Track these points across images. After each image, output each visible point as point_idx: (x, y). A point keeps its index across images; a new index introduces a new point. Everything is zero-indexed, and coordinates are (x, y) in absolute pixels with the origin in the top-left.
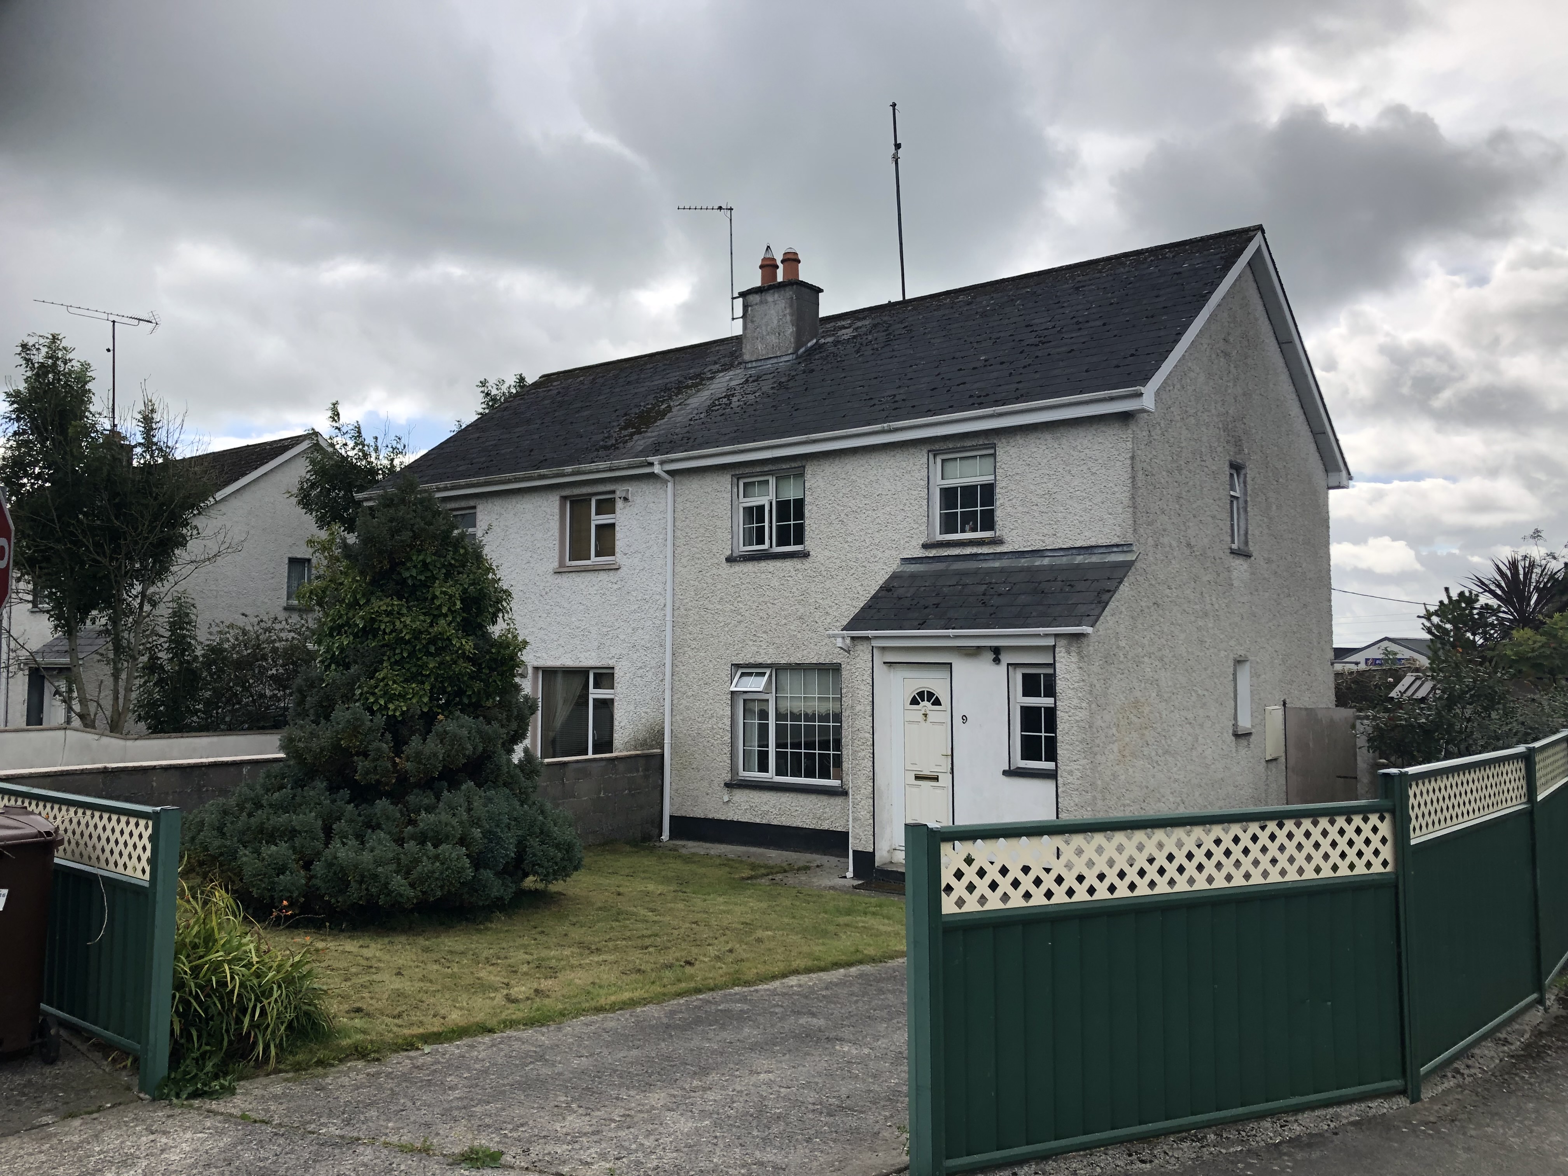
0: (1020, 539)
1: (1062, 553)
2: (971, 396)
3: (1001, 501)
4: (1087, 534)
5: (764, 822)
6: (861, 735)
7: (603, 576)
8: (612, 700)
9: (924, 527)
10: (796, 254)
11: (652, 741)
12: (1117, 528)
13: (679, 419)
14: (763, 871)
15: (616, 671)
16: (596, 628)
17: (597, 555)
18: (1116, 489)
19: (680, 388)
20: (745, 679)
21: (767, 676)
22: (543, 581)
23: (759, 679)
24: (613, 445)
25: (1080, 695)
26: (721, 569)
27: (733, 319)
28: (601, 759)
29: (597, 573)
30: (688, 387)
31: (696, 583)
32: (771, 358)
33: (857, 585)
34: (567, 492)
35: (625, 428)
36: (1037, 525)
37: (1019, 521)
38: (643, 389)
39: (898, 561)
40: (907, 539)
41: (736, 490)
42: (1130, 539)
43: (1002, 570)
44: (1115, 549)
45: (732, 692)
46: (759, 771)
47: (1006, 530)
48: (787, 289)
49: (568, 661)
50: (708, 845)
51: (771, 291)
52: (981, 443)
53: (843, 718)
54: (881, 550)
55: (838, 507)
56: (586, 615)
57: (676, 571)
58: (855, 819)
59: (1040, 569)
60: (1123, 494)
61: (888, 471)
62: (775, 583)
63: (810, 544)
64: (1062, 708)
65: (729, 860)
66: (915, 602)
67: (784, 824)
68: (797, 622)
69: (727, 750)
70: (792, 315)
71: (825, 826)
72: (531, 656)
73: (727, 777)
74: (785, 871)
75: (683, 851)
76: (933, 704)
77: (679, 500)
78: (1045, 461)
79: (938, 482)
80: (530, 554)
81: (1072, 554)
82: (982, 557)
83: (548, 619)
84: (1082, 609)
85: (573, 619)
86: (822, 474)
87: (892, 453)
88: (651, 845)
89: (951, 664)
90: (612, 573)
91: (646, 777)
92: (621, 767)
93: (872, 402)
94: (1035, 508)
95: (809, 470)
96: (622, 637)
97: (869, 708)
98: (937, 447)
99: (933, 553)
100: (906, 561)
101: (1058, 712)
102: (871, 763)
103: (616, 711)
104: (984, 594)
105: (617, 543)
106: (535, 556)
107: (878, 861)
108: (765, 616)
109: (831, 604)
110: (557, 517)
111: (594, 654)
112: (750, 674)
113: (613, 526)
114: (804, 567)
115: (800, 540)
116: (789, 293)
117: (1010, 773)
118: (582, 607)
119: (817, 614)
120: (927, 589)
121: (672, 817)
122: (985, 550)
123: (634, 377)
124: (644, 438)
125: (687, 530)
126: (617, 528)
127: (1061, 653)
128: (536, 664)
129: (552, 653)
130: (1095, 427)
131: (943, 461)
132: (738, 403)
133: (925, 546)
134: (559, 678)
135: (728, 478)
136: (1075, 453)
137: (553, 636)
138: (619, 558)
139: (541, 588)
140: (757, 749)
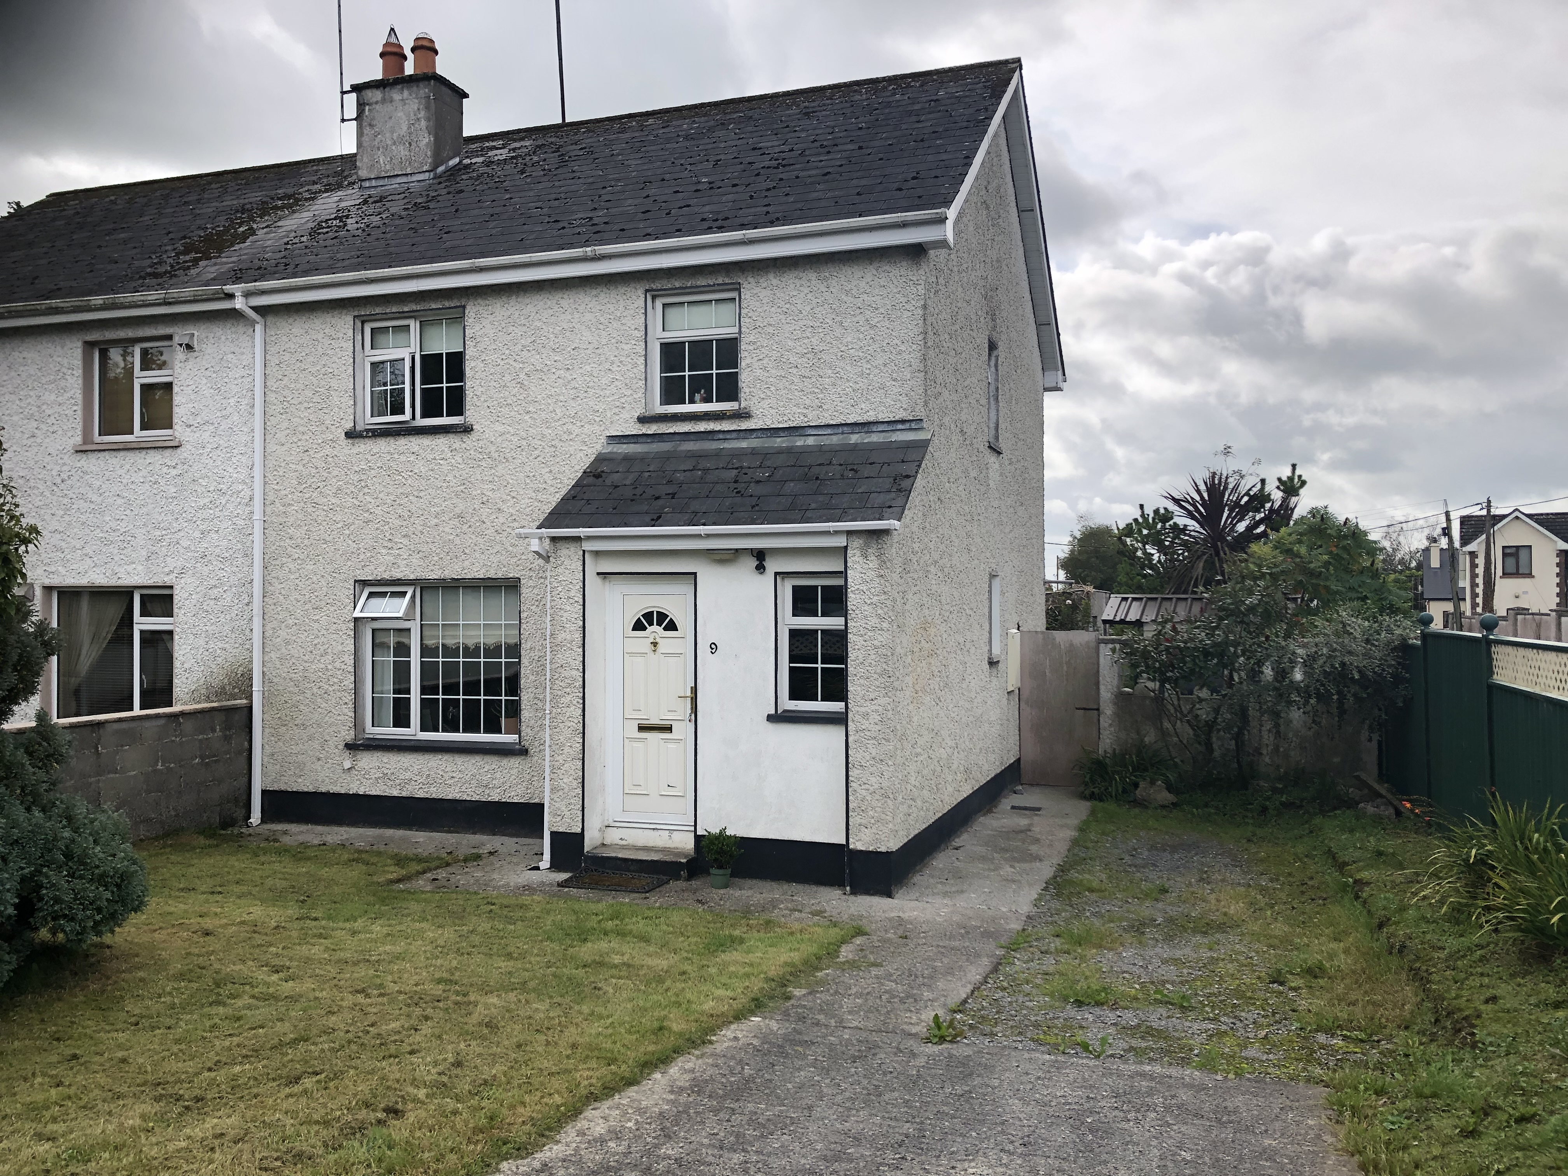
0: (773, 411)
1: (829, 431)
2: (703, 220)
3: (748, 361)
4: (863, 406)
5: (404, 794)
6: (565, 674)
7: (154, 457)
8: (170, 633)
9: (640, 394)
10: (432, 41)
11: (234, 688)
12: (904, 399)
13: (269, 243)
14: (416, 867)
15: (176, 592)
16: (144, 531)
17: (144, 427)
18: (903, 348)
19: (265, 209)
20: (374, 601)
21: (408, 596)
22: (56, 464)
23: (396, 601)
24: (166, 272)
25: (880, 612)
26: (338, 448)
27: (343, 120)
28: (157, 716)
29: (144, 452)
30: (276, 208)
31: (300, 468)
32: (397, 176)
33: (544, 471)
34: (95, 336)
35: (186, 252)
36: (796, 393)
37: (773, 388)
38: (210, 210)
39: (603, 440)
40: (617, 410)
41: (360, 337)
42: (920, 413)
43: (753, 452)
44: (900, 426)
45: (356, 620)
46: (395, 725)
47: (754, 400)
48: (421, 85)
49: (99, 578)
50: (319, 828)
51: (399, 87)
52: (720, 281)
53: (523, 652)
54: (579, 424)
55: (515, 364)
56: (128, 512)
57: (268, 450)
58: (553, 790)
59: (805, 451)
60: (911, 355)
61: (588, 316)
62: (421, 467)
63: (472, 413)
64: (855, 630)
65: (360, 852)
66: (639, 491)
67: (434, 796)
68: (456, 522)
69: (349, 698)
70: (428, 119)
71: (495, 797)
72: (40, 571)
73: (349, 736)
74: (448, 864)
75: (286, 839)
76: (665, 629)
77: (272, 349)
78: (808, 308)
79: (659, 335)
80: (35, 424)
81: (843, 433)
82: (721, 436)
83: (67, 518)
84: (877, 499)
85: (107, 518)
86: (491, 318)
87: (594, 292)
88: (236, 832)
89: (695, 574)
90: (168, 452)
91: (227, 739)
92: (188, 726)
93: (561, 225)
94: (794, 371)
95: (471, 311)
96: (185, 543)
97: (578, 636)
98: (657, 285)
99: (652, 429)
100: (614, 439)
101: (850, 636)
102: (580, 711)
103: (176, 647)
104: (736, 482)
105: (176, 410)
106: (43, 427)
107: (588, 845)
108: (406, 514)
109: (505, 497)
110: (79, 372)
111: (140, 568)
112: (383, 595)
113: (168, 386)
114: (464, 445)
115: (457, 407)
116: (424, 90)
117: (778, 718)
118: (120, 501)
119: (485, 511)
120: (653, 475)
121: (264, 792)
122: (726, 426)
123: (193, 197)
124: (215, 264)
125: (286, 392)
126: (176, 389)
127: (854, 557)
128: (47, 582)
129: (75, 566)
130: (876, 265)
131: (665, 306)
132: (356, 226)
133: (643, 420)
134: (85, 604)
135: (349, 319)
136: (849, 299)
137: (74, 543)
138: (179, 431)
139: (54, 473)
140: (392, 696)
